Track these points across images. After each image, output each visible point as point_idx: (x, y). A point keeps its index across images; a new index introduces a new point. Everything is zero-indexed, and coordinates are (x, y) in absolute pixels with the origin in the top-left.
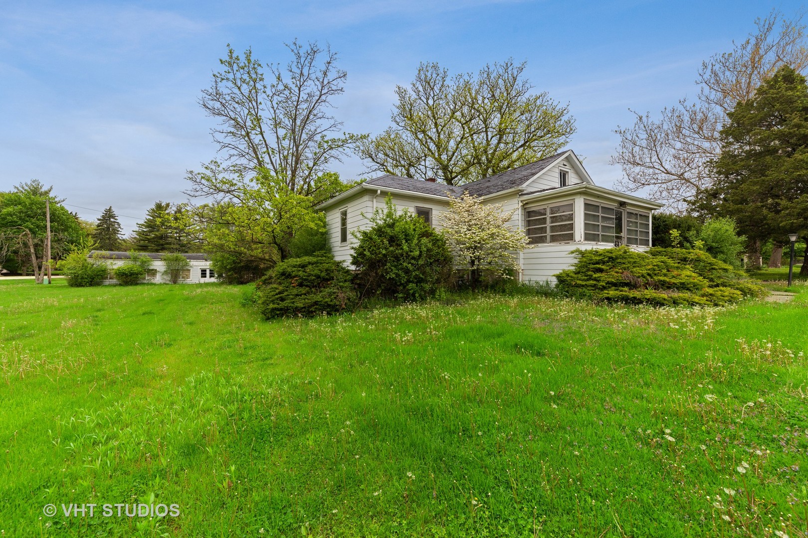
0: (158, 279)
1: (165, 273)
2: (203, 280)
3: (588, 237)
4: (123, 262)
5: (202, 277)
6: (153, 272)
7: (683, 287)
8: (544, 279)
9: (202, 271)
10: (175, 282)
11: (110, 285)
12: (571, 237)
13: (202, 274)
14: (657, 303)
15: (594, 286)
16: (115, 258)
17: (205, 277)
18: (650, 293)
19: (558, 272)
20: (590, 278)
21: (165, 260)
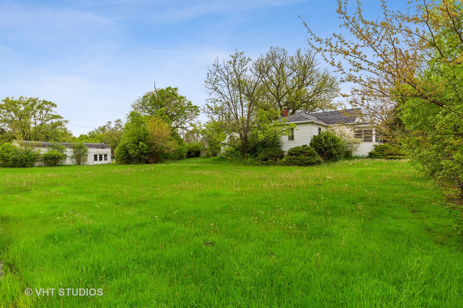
0: (68, 161)
1: (72, 157)
2: (95, 163)
3: (377, 141)
4: (47, 149)
5: (95, 160)
6: (65, 156)
7: (403, 155)
8: (362, 154)
9: (95, 156)
10: (79, 163)
11: (39, 166)
12: (371, 141)
13: (95, 158)
14: (399, 159)
15: (383, 155)
16: (42, 146)
17: (97, 160)
18: (397, 156)
19: (369, 152)
20: (381, 153)
21: (73, 148)
